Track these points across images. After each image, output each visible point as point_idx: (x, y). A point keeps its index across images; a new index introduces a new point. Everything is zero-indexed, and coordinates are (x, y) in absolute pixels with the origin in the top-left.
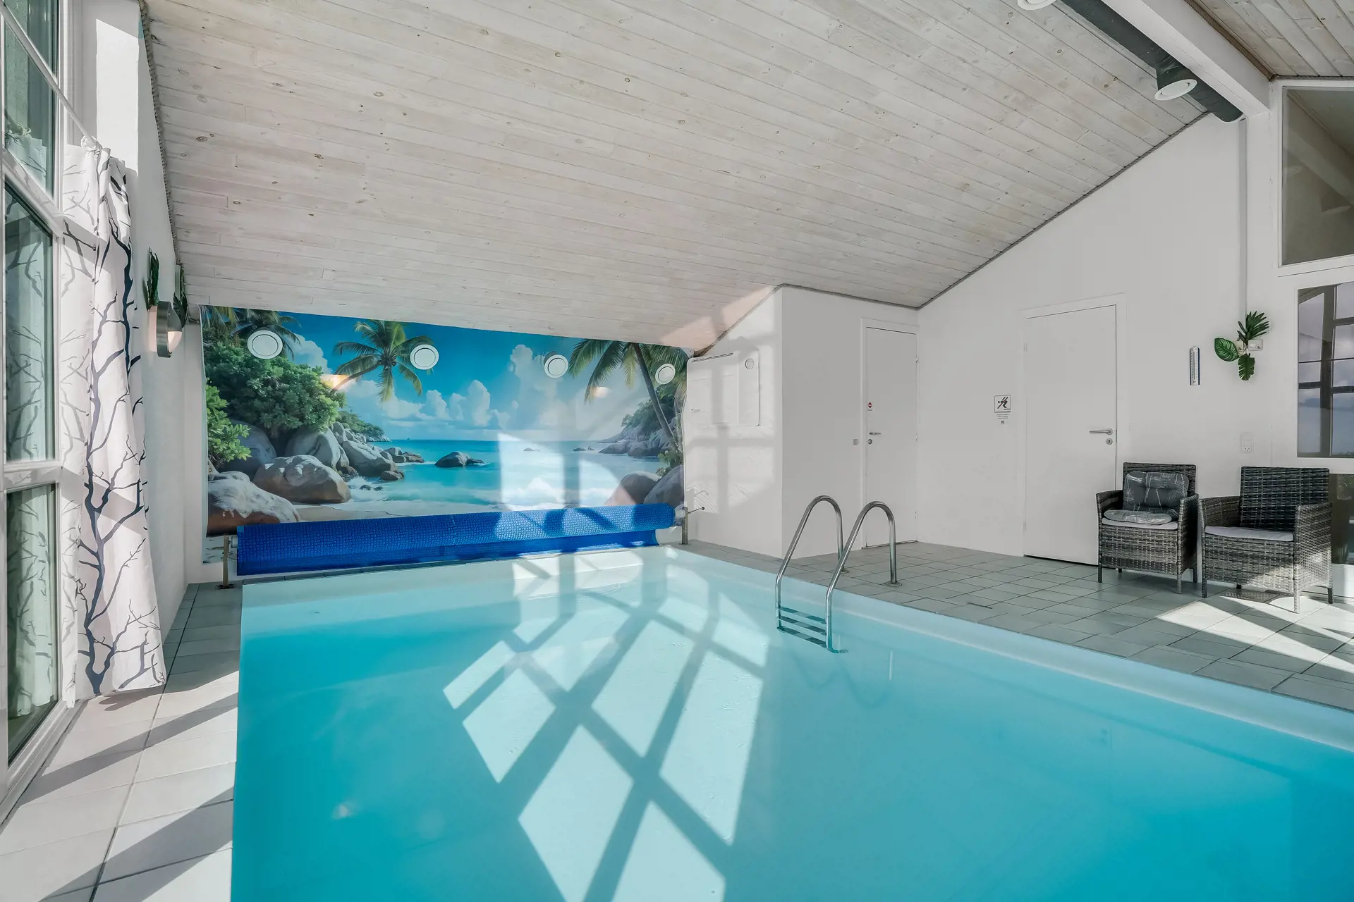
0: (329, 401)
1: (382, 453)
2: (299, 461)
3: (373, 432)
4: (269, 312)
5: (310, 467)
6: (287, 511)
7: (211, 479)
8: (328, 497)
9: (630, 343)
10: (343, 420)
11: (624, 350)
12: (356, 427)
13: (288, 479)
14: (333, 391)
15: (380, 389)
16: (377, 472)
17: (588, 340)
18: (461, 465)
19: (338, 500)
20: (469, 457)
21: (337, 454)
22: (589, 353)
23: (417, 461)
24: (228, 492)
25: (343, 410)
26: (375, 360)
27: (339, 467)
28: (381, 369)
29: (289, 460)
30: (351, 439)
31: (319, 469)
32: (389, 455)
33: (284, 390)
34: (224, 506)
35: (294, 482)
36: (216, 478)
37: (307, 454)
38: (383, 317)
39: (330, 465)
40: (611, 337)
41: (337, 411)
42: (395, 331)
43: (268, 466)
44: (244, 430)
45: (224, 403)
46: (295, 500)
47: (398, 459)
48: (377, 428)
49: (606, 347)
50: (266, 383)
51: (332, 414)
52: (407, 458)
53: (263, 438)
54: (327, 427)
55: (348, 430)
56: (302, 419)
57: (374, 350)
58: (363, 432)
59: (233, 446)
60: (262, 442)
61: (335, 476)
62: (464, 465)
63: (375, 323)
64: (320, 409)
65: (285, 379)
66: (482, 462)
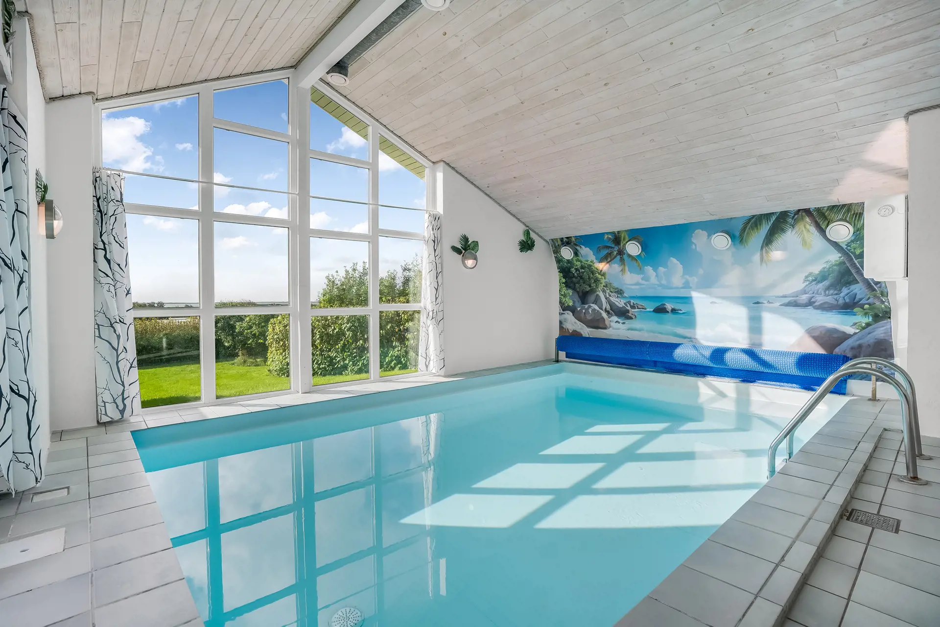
0: (600, 277)
1: (625, 304)
2: (590, 307)
3: (620, 292)
4: (571, 237)
5: (594, 310)
6: (586, 332)
7: (561, 314)
8: (601, 326)
9: (799, 210)
10: (606, 286)
11: (793, 217)
12: (612, 290)
13: (586, 315)
14: (601, 271)
15: (620, 268)
16: (623, 314)
17: (754, 216)
18: (668, 312)
19: (605, 328)
20: (673, 307)
21: (605, 305)
22: (756, 226)
23: (643, 309)
24: (566, 320)
25: (606, 280)
26: (615, 253)
27: (606, 311)
28: (619, 257)
29: (586, 306)
30: (610, 296)
31: (598, 311)
32: (628, 305)
33: (583, 273)
34: (564, 326)
35: (589, 317)
36: (562, 314)
37: (593, 303)
38: (616, 230)
39: (602, 309)
40: (779, 209)
41: (603, 281)
42: (623, 235)
43: (579, 309)
44: (570, 292)
45: (564, 280)
46: (588, 326)
47: (633, 307)
48: (621, 290)
49: (774, 218)
50: (577, 270)
51: (601, 283)
52: (637, 307)
53: (576, 296)
54: (600, 290)
55: (608, 291)
56: (590, 286)
57: (614, 248)
58: (615, 292)
59: (567, 300)
60: (577, 298)
61: (604, 315)
62: (670, 311)
63: (613, 233)
64: (597, 281)
65: (582, 267)
66: (681, 310)
